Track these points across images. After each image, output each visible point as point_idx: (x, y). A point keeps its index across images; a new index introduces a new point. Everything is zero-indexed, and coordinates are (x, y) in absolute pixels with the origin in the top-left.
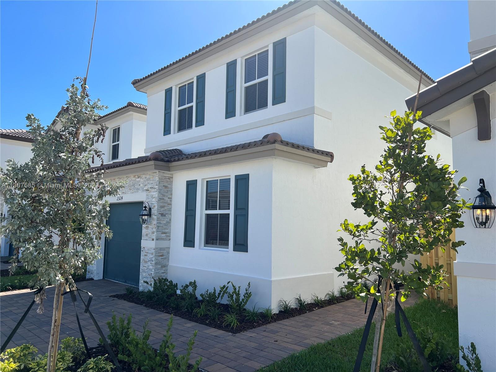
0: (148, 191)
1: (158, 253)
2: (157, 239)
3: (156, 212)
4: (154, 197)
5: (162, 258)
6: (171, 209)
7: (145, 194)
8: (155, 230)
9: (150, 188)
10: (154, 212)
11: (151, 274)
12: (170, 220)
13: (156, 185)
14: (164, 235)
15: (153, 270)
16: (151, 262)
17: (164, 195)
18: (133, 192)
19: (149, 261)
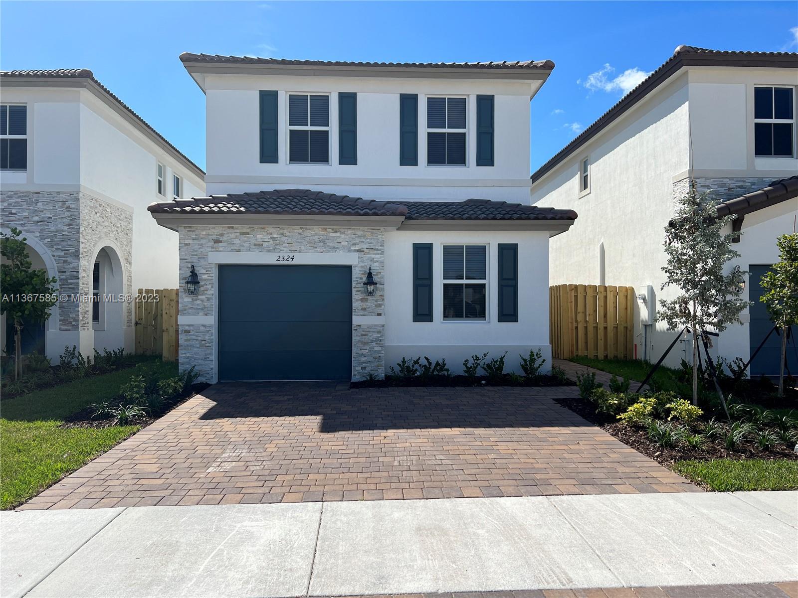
3: (383, 279)
4: (377, 261)
8: (381, 303)
9: (367, 248)
10: (379, 280)
13: (381, 246)
15: (383, 352)
16: (378, 342)
18: (322, 251)
19: (372, 341)
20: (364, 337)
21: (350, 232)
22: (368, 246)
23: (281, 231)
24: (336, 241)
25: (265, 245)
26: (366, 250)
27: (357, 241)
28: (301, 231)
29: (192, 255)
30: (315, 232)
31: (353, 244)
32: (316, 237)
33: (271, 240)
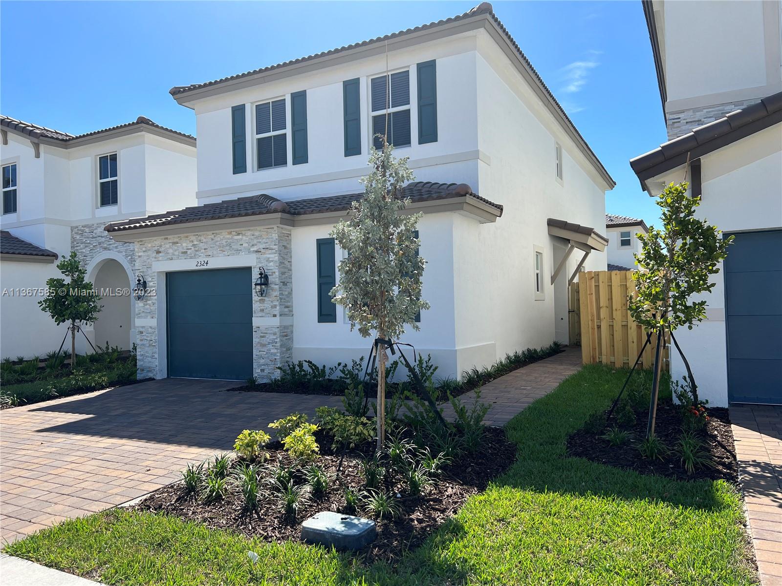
0: (260, 253)
1: (283, 333)
2: (281, 315)
3: (277, 279)
4: (272, 261)
5: (286, 339)
6: (291, 275)
7: (254, 256)
8: (277, 303)
9: (264, 249)
10: (273, 280)
11: (275, 359)
12: (292, 290)
13: (275, 245)
14: (286, 310)
15: (279, 354)
16: (274, 344)
17: (284, 258)
18: (229, 254)
19: (269, 343)
20: (262, 339)
21: (249, 233)
22: (264, 246)
23: (199, 238)
24: (239, 244)
26: (263, 251)
27: (255, 242)
28: (213, 236)
30: (224, 236)
31: (253, 245)
32: (224, 240)
33: (192, 248)
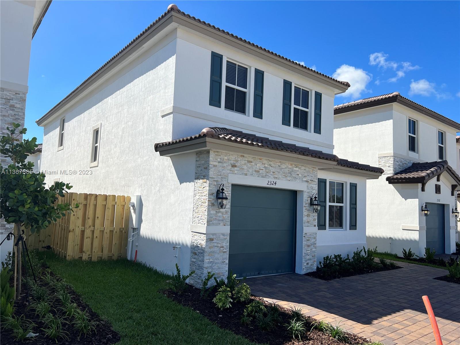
7: (306, 184)
8: (316, 218)
13: (316, 179)
15: (316, 252)
16: (314, 245)
18: (289, 179)
19: (311, 245)
22: (311, 178)
24: (296, 174)
25: (261, 171)
26: (310, 181)
27: (306, 174)
28: (280, 164)
29: (218, 175)
31: (304, 177)
32: (287, 169)
33: (264, 169)
